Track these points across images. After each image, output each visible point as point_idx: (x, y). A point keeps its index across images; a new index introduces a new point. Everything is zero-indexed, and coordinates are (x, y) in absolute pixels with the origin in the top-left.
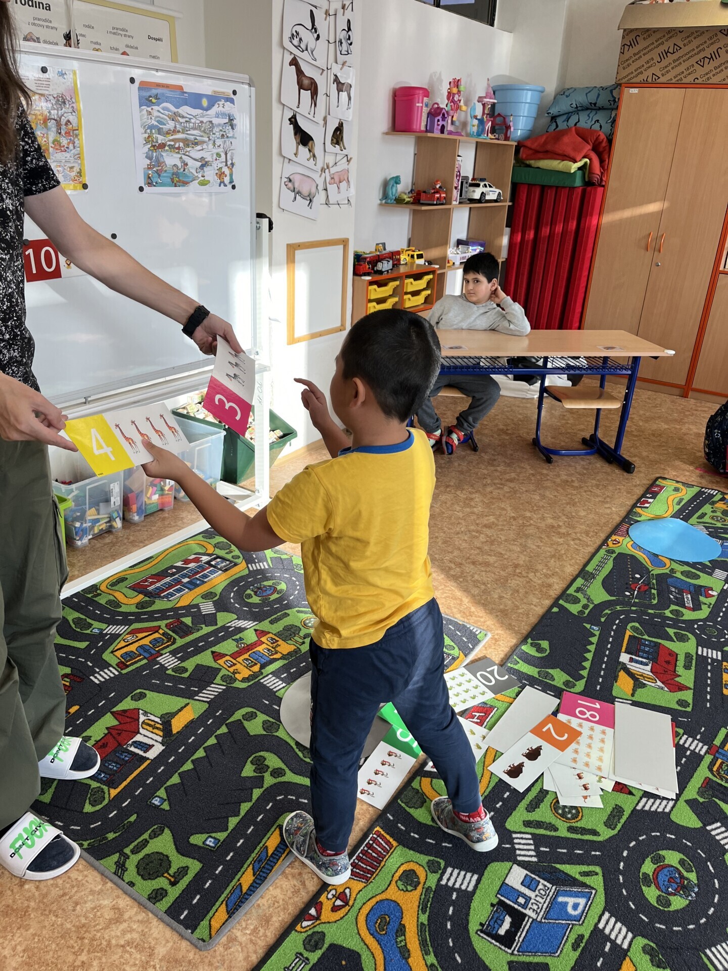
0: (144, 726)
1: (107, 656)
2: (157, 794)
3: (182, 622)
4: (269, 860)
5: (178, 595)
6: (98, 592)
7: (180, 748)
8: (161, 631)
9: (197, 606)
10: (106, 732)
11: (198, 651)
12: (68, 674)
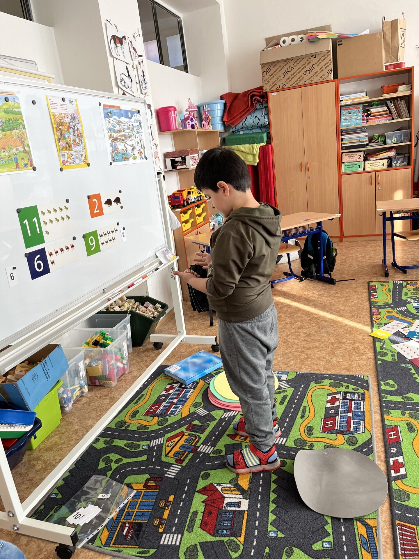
0: (224, 492)
1: (164, 459)
2: (269, 529)
3: (194, 425)
4: (369, 541)
5: (178, 410)
6: (127, 424)
7: (259, 497)
8: (185, 434)
9: (194, 413)
10: (204, 505)
11: (219, 438)
12: (149, 478)
